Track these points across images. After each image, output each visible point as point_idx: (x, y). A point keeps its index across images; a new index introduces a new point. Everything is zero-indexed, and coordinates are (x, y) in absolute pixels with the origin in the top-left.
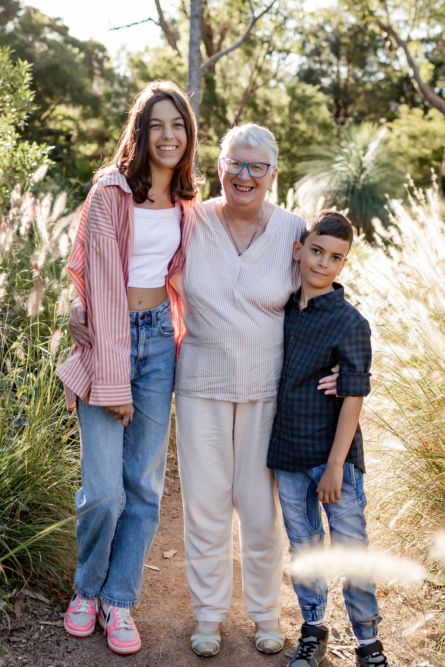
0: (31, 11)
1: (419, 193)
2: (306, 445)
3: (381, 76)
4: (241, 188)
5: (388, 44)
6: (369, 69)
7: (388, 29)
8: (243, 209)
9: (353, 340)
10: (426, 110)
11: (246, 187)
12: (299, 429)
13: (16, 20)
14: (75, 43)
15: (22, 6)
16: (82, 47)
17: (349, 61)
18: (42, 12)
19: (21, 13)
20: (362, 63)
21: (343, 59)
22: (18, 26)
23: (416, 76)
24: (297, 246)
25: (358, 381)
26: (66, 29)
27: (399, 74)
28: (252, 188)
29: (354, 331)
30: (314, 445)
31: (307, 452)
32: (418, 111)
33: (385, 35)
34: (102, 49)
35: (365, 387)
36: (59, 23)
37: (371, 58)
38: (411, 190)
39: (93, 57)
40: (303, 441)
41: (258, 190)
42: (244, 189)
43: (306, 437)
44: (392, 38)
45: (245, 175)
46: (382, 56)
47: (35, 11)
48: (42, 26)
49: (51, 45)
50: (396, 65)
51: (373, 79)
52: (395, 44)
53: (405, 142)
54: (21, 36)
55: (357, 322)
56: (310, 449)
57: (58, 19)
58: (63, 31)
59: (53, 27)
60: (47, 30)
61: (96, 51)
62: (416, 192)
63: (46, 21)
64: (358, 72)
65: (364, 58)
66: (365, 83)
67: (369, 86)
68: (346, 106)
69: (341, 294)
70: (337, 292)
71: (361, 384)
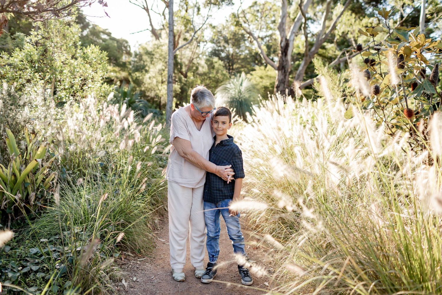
0: (95, 26)
1: (264, 102)
2: (217, 193)
3: (247, 52)
5: (250, 39)
6: (241, 49)
7: (250, 33)
9: (236, 158)
10: (266, 66)
13: (88, 30)
14: (113, 39)
15: (91, 24)
16: (118, 41)
17: (233, 45)
18: (100, 26)
19: (90, 27)
20: (239, 46)
21: (230, 45)
22: (89, 32)
23: (262, 53)
26: (111, 33)
27: (254, 51)
29: (236, 155)
30: (219, 193)
31: (217, 196)
32: (263, 67)
33: (248, 35)
34: (127, 42)
36: (107, 31)
37: (242, 44)
38: (261, 101)
39: (123, 45)
40: (215, 191)
43: (216, 190)
44: (251, 37)
46: (247, 44)
47: (96, 26)
48: (100, 32)
49: (104, 40)
50: (253, 48)
51: (244, 53)
52: (253, 39)
53: (259, 80)
54: (91, 37)
55: (238, 151)
56: (218, 195)
57: (107, 29)
58: (109, 34)
59: (104, 33)
60: (101, 34)
61: (124, 43)
62: (262, 102)
63: (101, 30)
64: (237, 51)
65: (240, 45)
66: (240, 55)
67: (242, 57)
68: (232, 65)
69: (233, 140)
70: (231, 139)
71: (240, 173)
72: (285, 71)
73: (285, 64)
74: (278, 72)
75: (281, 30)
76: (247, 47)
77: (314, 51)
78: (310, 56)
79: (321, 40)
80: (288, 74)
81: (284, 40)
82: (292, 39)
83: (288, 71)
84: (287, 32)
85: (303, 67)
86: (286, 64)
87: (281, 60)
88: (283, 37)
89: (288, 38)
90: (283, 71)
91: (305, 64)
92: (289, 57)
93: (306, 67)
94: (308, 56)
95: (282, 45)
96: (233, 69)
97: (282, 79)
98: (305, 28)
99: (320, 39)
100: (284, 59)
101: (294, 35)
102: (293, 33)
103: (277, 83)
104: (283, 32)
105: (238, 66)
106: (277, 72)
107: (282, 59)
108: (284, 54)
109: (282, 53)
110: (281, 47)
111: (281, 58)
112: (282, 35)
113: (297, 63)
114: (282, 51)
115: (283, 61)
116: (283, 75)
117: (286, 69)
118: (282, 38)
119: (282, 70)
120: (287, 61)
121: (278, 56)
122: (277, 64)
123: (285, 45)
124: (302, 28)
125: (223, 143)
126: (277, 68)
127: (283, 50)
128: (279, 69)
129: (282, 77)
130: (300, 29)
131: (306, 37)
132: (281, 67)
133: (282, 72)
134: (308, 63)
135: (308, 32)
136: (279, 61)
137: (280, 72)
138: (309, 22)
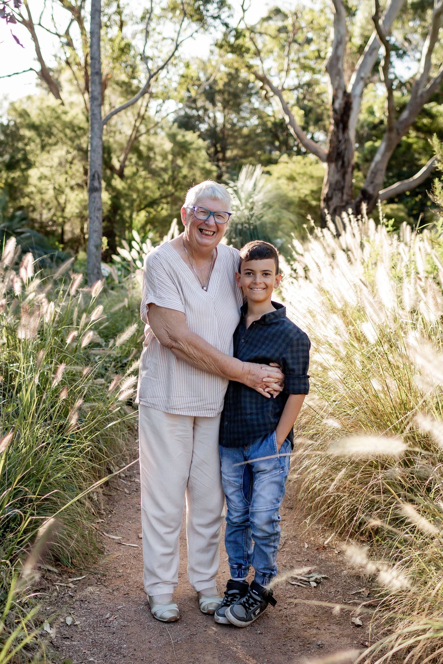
3: (256, 121)
5: (263, 93)
6: (243, 114)
7: (263, 79)
9: (295, 349)
11: (211, 231)
17: (225, 107)
20: (237, 109)
21: (219, 107)
23: (292, 122)
24: (238, 277)
27: (272, 119)
28: (214, 232)
29: (295, 342)
33: (260, 84)
41: (218, 234)
44: (267, 87)
45: (212, 221)
46: (256, 103)
52: (271, 94)
53: (284, 183)
55: (298, 335)
62: (315, 231)
64: (234, 117)
65: (239, 105)
66: (241, 128)
67: (245, 131)
68: (224, 150)
69: (284, 312)
70: (280, 310)
71: (299, 384)
72: (343, 162)
73: (343, 147)
74: (329, 166)
75: (334, 72)
76: (254, 111)
77: (406, 120)
78: (398, 130)
79: (422, 96)
80: (350, 169)
81: (340, 94)
82: (358, 92)
83: (349, 163)
84: (346, 78)
85: (383, 155)
86: (346, 149)
87: (335, 139)
88: (339, 86)
89: (349, 89)
90: (340, 163)
91: (388, 148)
92: (352, 134)
93: (389, 155)
94: (395, 131)
95: (337, 106)
96: (224, 159)
97: (337, 182)
98: (386, 69)
99: (420, 92)
100: (341, 137)
101: (362, 84)
102: (359, 79)
103: (325, 191)
104: (338, 78)
105: (235, 152)
106: (325, 165)
107: (338, 137)
108: (341, 126)
109: (337, 124)
110: (335, 110)
111: (335, 133)
112: (336, 83)
113: (368, 144)
114: (335, 119)
115: (340, 142)
116: (338, 171)
117: (346, 159)
118: (336, 90)
119: (336, 161)
120: (347, 141)
121: (326, 130)
122: (325, 149)
123: (343, 106)
124: (380, 69)
125: (267, 320)
126: (325, 157)
127: (339, 117)
128: (328, 159)
129: (337, 177)
130: (375, 69)
131: (390, 90)
132: (334, 155)
133: (336, 166)
134: (394, 146)
135: (391, 76)
136: (331, 141)
137: (333, 165)
138: (394, 58)
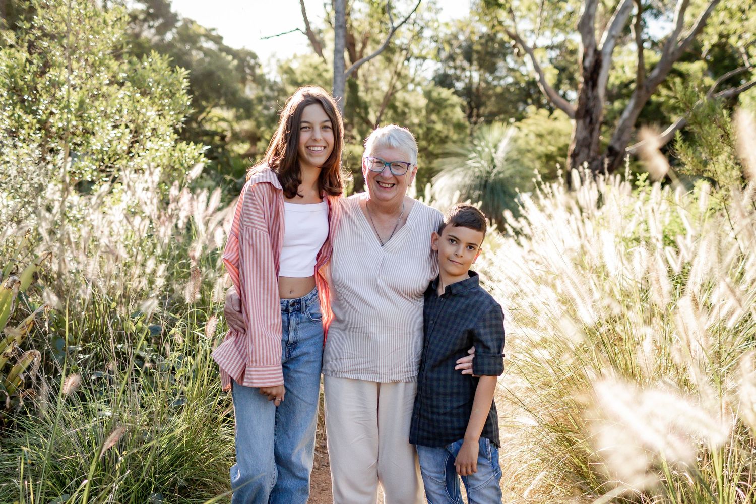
0: (189, 22)
1: (546, 187)
2: (445, 422)
3: (510, 80)
4: (384, 185)
5: (516, 51)
6: (498, 74)
7: (515, 37)
8: (385, 203)
9: (487, 323)
10: (551, 111)
11: (388, 184)
12: (438, 407)
13: (174, 30)
14: (228, 51)
15: (180, 18)
16: (235, 54)
17: (481, 66)
18: (199, 23)
19: (179, 24)
20: (492, 69)
21: (475, 66)
22: (177, 36)
23: (542, 80)
24: (435, 238)
25: (492, 361)
26: (221, 38)
27: (526, 78)
28: (394, 185)
29: (488, 316)
30: (452, 422)
31: (446, 428)
32: (544, 112)
33: (513, 42)
34: (254, 57)
35: (498, 367)
36: (214, 33)
37: (500, 64)
38: (539, 184)
39: (246, 64)
40: (442, 418)
41: (399, 186)
42: (387, 186)
43: (445, 414)
44: (519, 46)
45: (387, 173)
46: (510, 62)
47: (192, 22)
48: (199, 36)
49: (207, 53)
50: (523, 70)
51: (502, 82)
52: (522, 51)
53: (533, 140)
54: (179, 45)
55: (491, 308)
56: (449, 425)
57: (214, 29)
58: (218, 40)
59: (208, 36)
60: (203, 39)
61: (248, 59)
62: (543, 186)
63: (202, 31)
64: (489, 76)
66: (496, 86)
67: (499, 90)
69: (476, 281)
70: (472, 279)
71: (495, 364)
72: (591, 119)
73: (591, 104)
74: (577, 123)
75: (586, 30)
77: (656, 78)
78: (647, 89)
79: (673, 54)
80: (597, 126)
81: (591, 53)
82: (608, 50)
83: (597, 120)
84: (597, 36)
85: (632, 113)
86: (594, 106)
87: (583, 96)
88: (590, 44)
89: (600, 47)
90: (588, 120)
91: (636, 105)
92: (601, 91)
93: (637, 112)
94: (644, 89)
95: (587, 63)
97: (585, 139)
98: (638, 28)
99: (672, 49)
100: (590, 94)
101: (612, 42)
102: (611, 37)
103: (572, 147)
104: (589, 36)
106: (573, 122)
107: (586, 95)
108: (590, 83)
109: (586, 82)
110: (585, 68)
111: (584, 91)
112: (587, 41)
114: (585, 77)
115: (588, 99)
116: (586, 128)
117: (594, 116)
118: (587, 48)
119: (584, 117)
120: (596, 98)
121: (576, 89)
122: (574, 106)
123: (593, 63)
124: (632, 27)
125: (454, 292)
126: (573, 114)
127: (588, 75)
128: (577, 116)
129: (585, 133)
130: (626, 30)
131: (641, 49)
132: (583, 112)
133: (584, 123)
134: (643, 103)
135: (644, 37)
136: (580, 99)
137: (581, 122)
138: (647, 16)
